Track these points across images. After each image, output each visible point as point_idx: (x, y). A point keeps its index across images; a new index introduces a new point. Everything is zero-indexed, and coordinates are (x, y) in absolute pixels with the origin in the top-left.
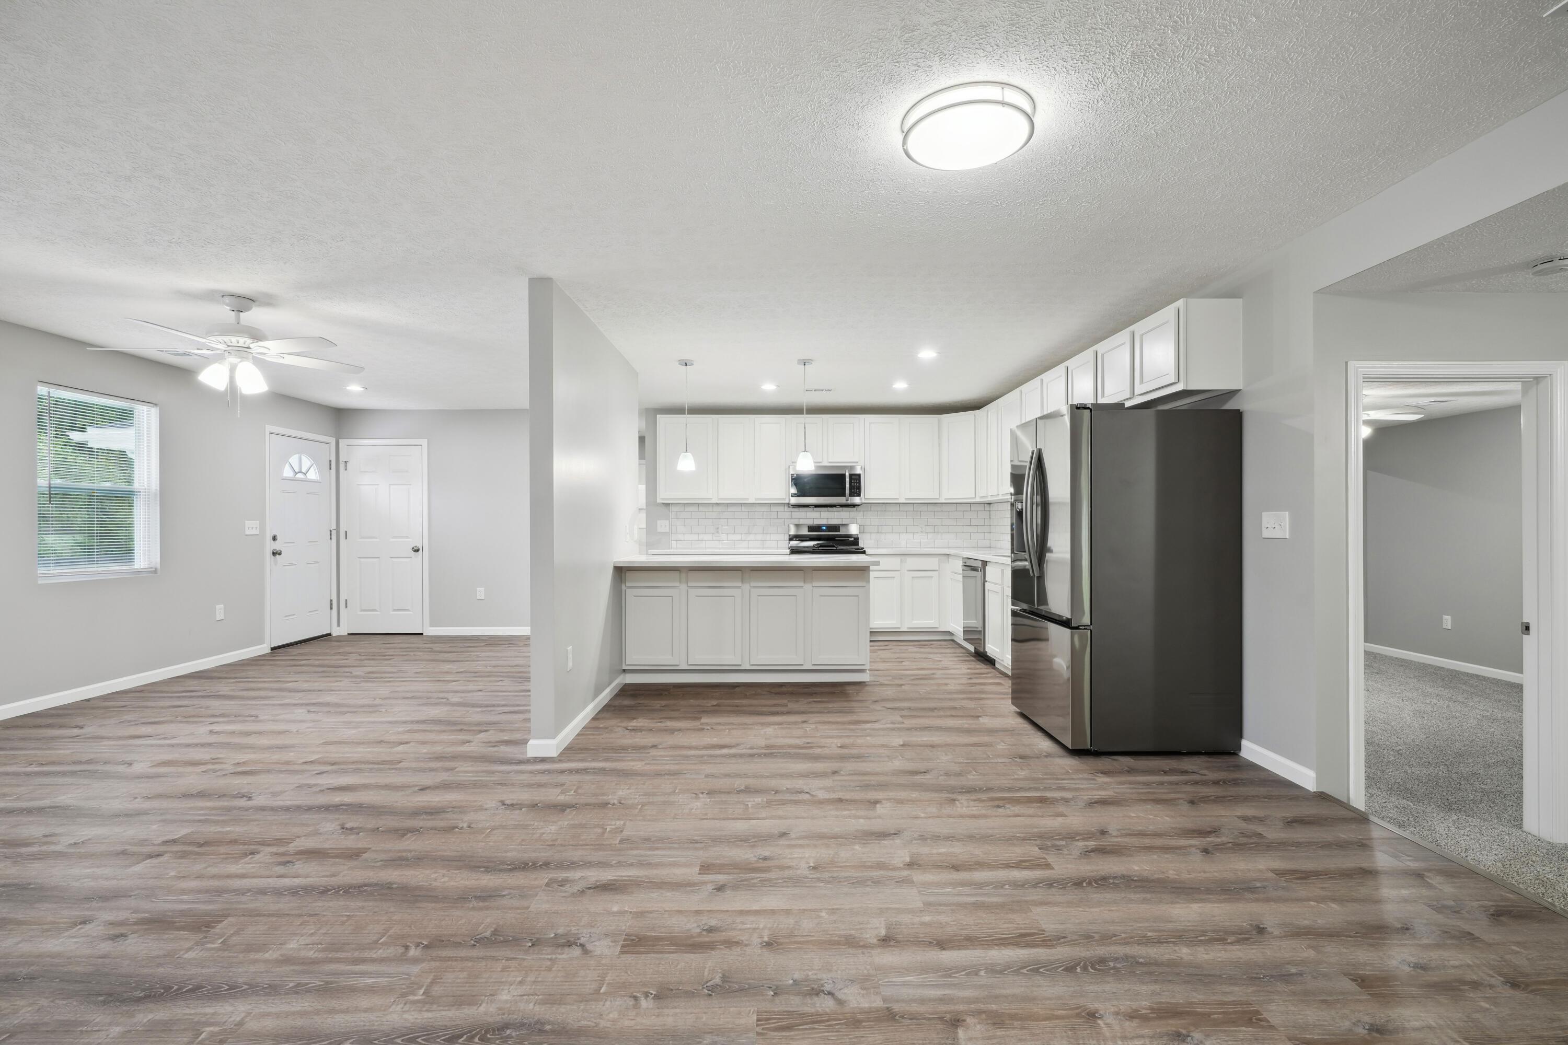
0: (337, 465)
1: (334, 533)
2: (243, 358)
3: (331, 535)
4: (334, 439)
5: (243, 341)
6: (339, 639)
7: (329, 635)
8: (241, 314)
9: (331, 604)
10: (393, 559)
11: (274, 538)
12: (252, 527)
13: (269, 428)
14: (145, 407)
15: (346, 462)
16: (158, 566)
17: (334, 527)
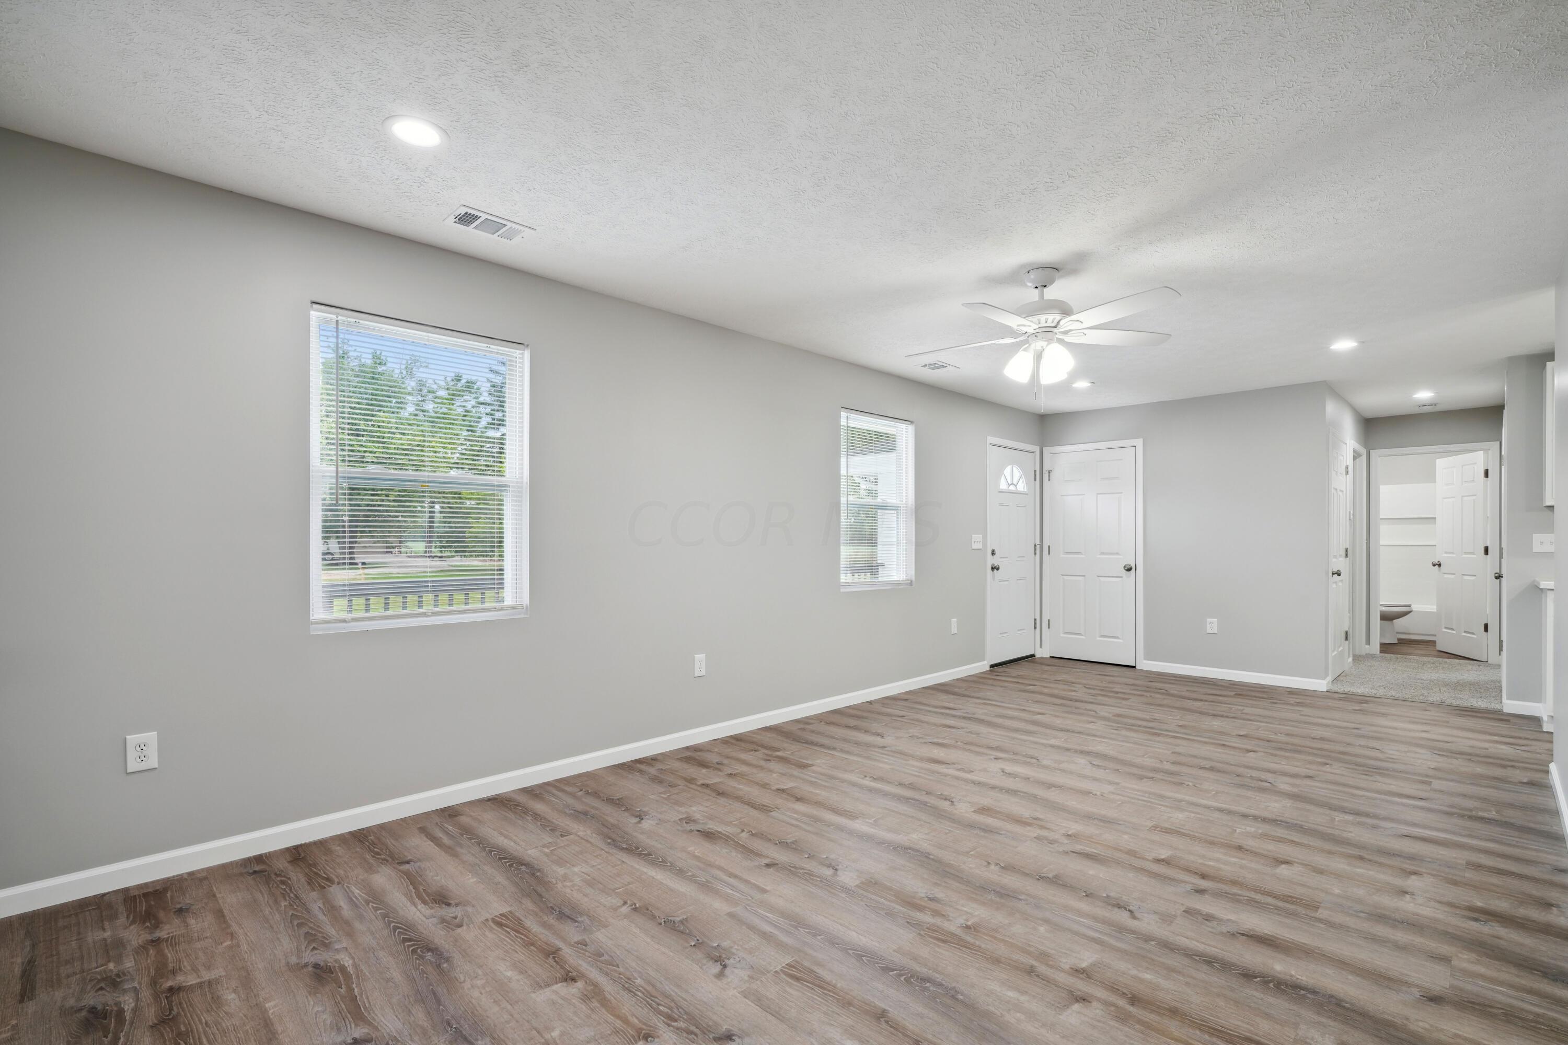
0: (1041, 476)
1: (1038, 547)
2: (1050, 341)
3: (1035, 550)
4: (1038, 447)
5: (1051, 318)
6: (1042, 662)
7: (1033, 656)
8: (1045, 290)
9: (1035, 623)
10: (1100, 578)
11: (993, 553)
12: (977, 541)
13: (991, 439)
14: (904, 425)
15: (1049, 472)
16: (913, 578)
17: (1038, 542)
